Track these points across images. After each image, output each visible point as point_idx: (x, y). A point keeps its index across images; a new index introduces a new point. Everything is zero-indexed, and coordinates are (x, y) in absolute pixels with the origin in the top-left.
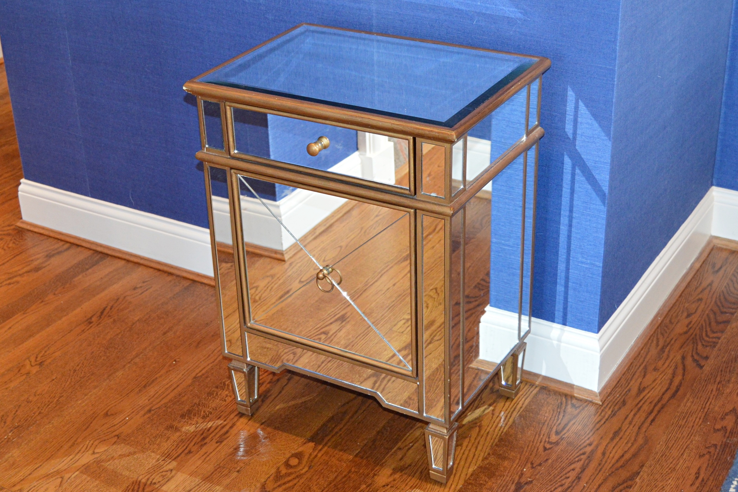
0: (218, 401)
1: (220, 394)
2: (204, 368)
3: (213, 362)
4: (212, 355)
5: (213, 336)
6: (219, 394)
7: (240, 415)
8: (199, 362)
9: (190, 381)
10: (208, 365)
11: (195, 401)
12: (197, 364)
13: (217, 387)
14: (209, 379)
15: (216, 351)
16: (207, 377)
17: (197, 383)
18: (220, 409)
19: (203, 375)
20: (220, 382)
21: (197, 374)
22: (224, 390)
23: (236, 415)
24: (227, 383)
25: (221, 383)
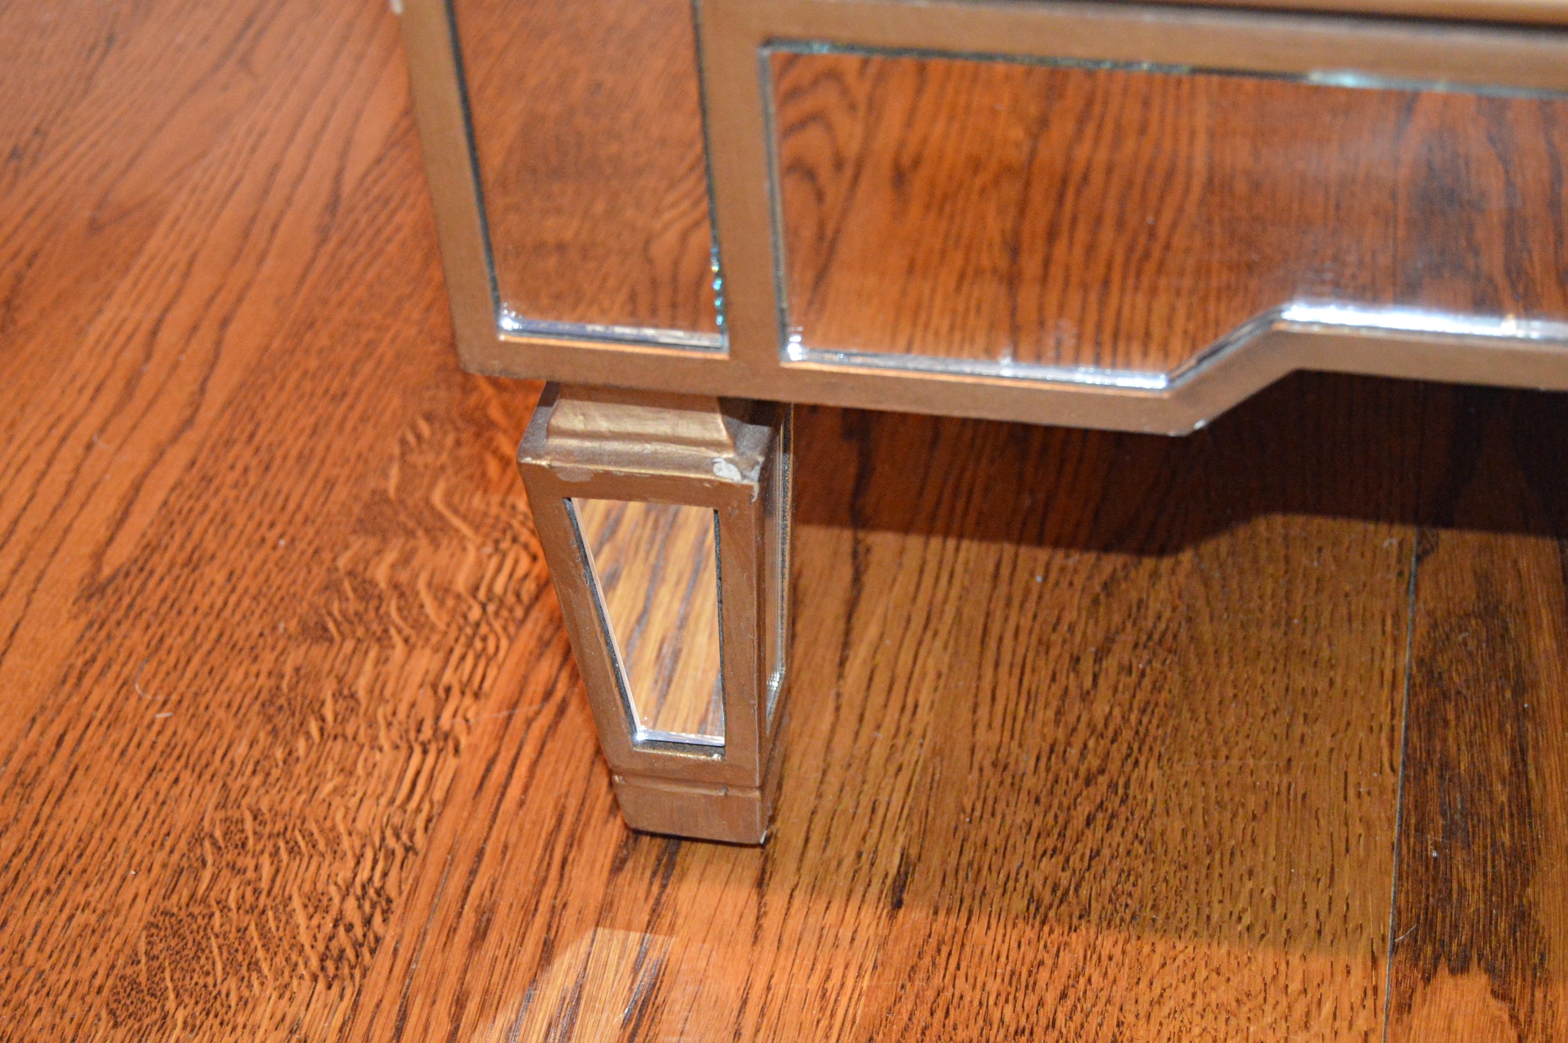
0: (385, 759)
1: (377, 692)
2: (137, 488)
3: (189, 422)
4: (153, 373)
5: (94, 227)
6: (362, 687)
7: (649, 850)
8: (72, 450)
9: (69, 632)
10: (158, 456)
11: (183, 815)
12: (60, 473)
13: (320, 634)
14: (215, 574)
15: (168, 337)
16: (193, 564)
17: (137, 638)
18: (444, 832)
19: (151, 548)
20: (319, 575)
21: (98, 557)
22: (383, 640)
23: (617, 867)
24: (381, 574)
25: (331, 587)
